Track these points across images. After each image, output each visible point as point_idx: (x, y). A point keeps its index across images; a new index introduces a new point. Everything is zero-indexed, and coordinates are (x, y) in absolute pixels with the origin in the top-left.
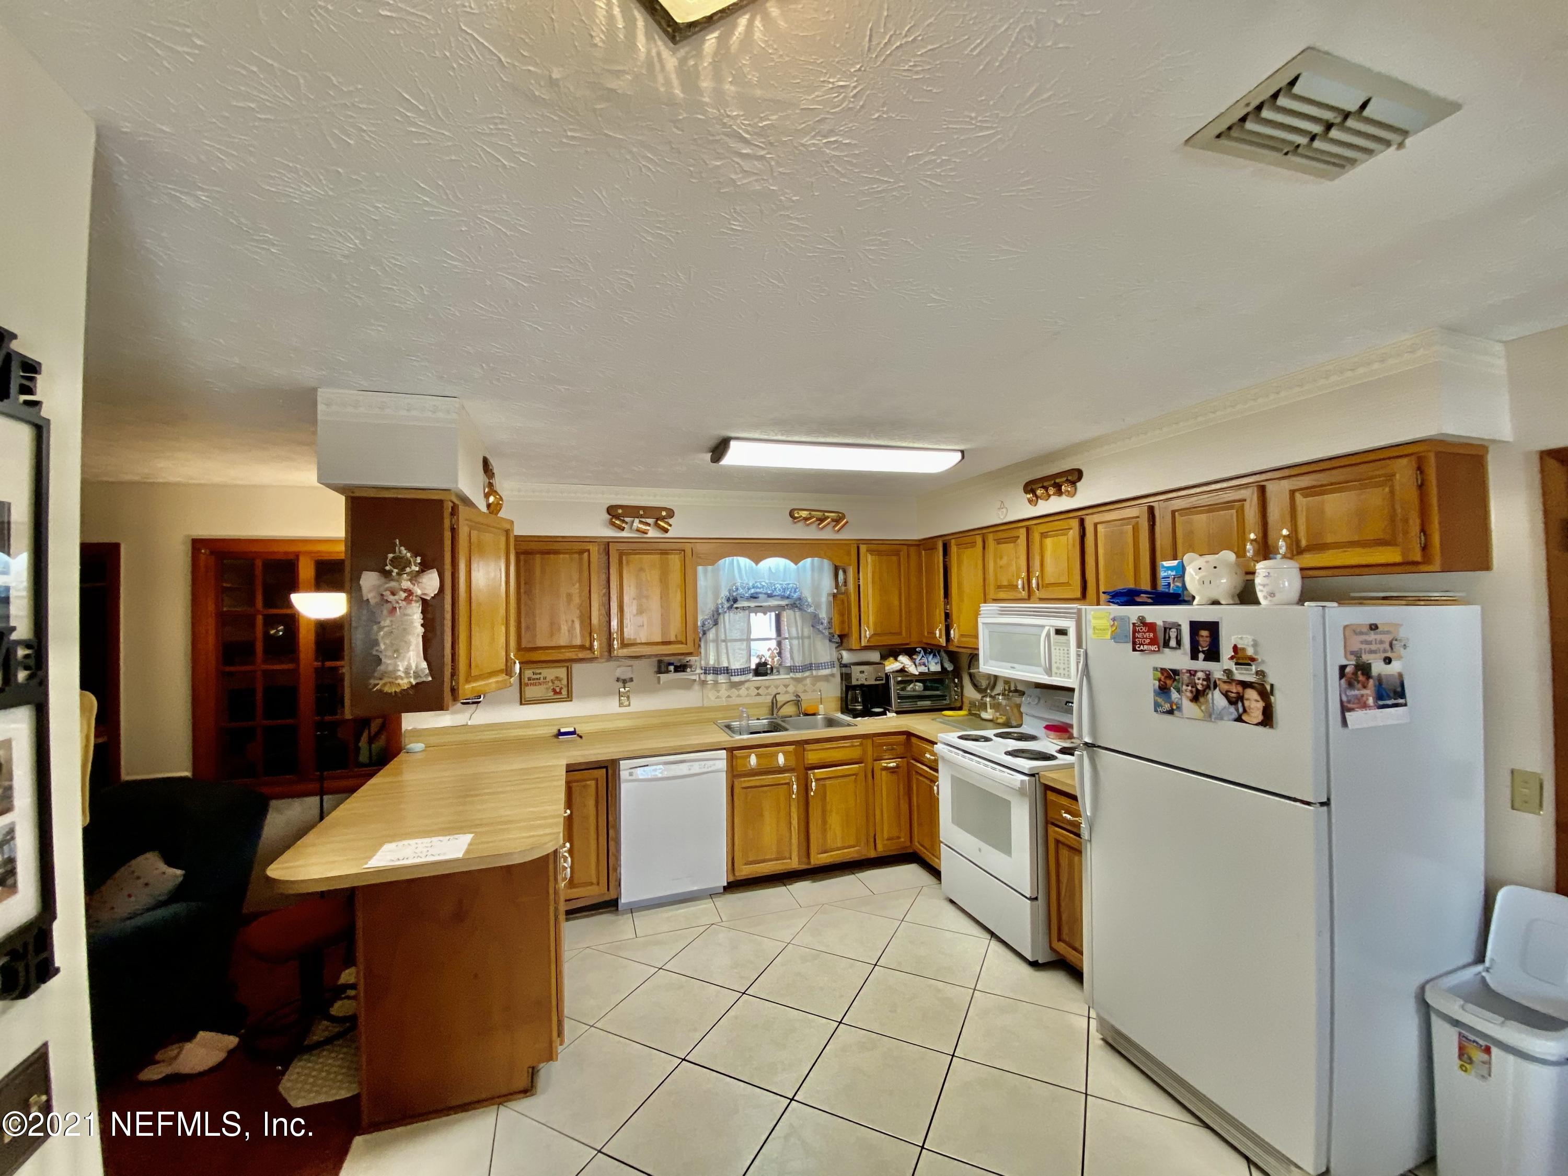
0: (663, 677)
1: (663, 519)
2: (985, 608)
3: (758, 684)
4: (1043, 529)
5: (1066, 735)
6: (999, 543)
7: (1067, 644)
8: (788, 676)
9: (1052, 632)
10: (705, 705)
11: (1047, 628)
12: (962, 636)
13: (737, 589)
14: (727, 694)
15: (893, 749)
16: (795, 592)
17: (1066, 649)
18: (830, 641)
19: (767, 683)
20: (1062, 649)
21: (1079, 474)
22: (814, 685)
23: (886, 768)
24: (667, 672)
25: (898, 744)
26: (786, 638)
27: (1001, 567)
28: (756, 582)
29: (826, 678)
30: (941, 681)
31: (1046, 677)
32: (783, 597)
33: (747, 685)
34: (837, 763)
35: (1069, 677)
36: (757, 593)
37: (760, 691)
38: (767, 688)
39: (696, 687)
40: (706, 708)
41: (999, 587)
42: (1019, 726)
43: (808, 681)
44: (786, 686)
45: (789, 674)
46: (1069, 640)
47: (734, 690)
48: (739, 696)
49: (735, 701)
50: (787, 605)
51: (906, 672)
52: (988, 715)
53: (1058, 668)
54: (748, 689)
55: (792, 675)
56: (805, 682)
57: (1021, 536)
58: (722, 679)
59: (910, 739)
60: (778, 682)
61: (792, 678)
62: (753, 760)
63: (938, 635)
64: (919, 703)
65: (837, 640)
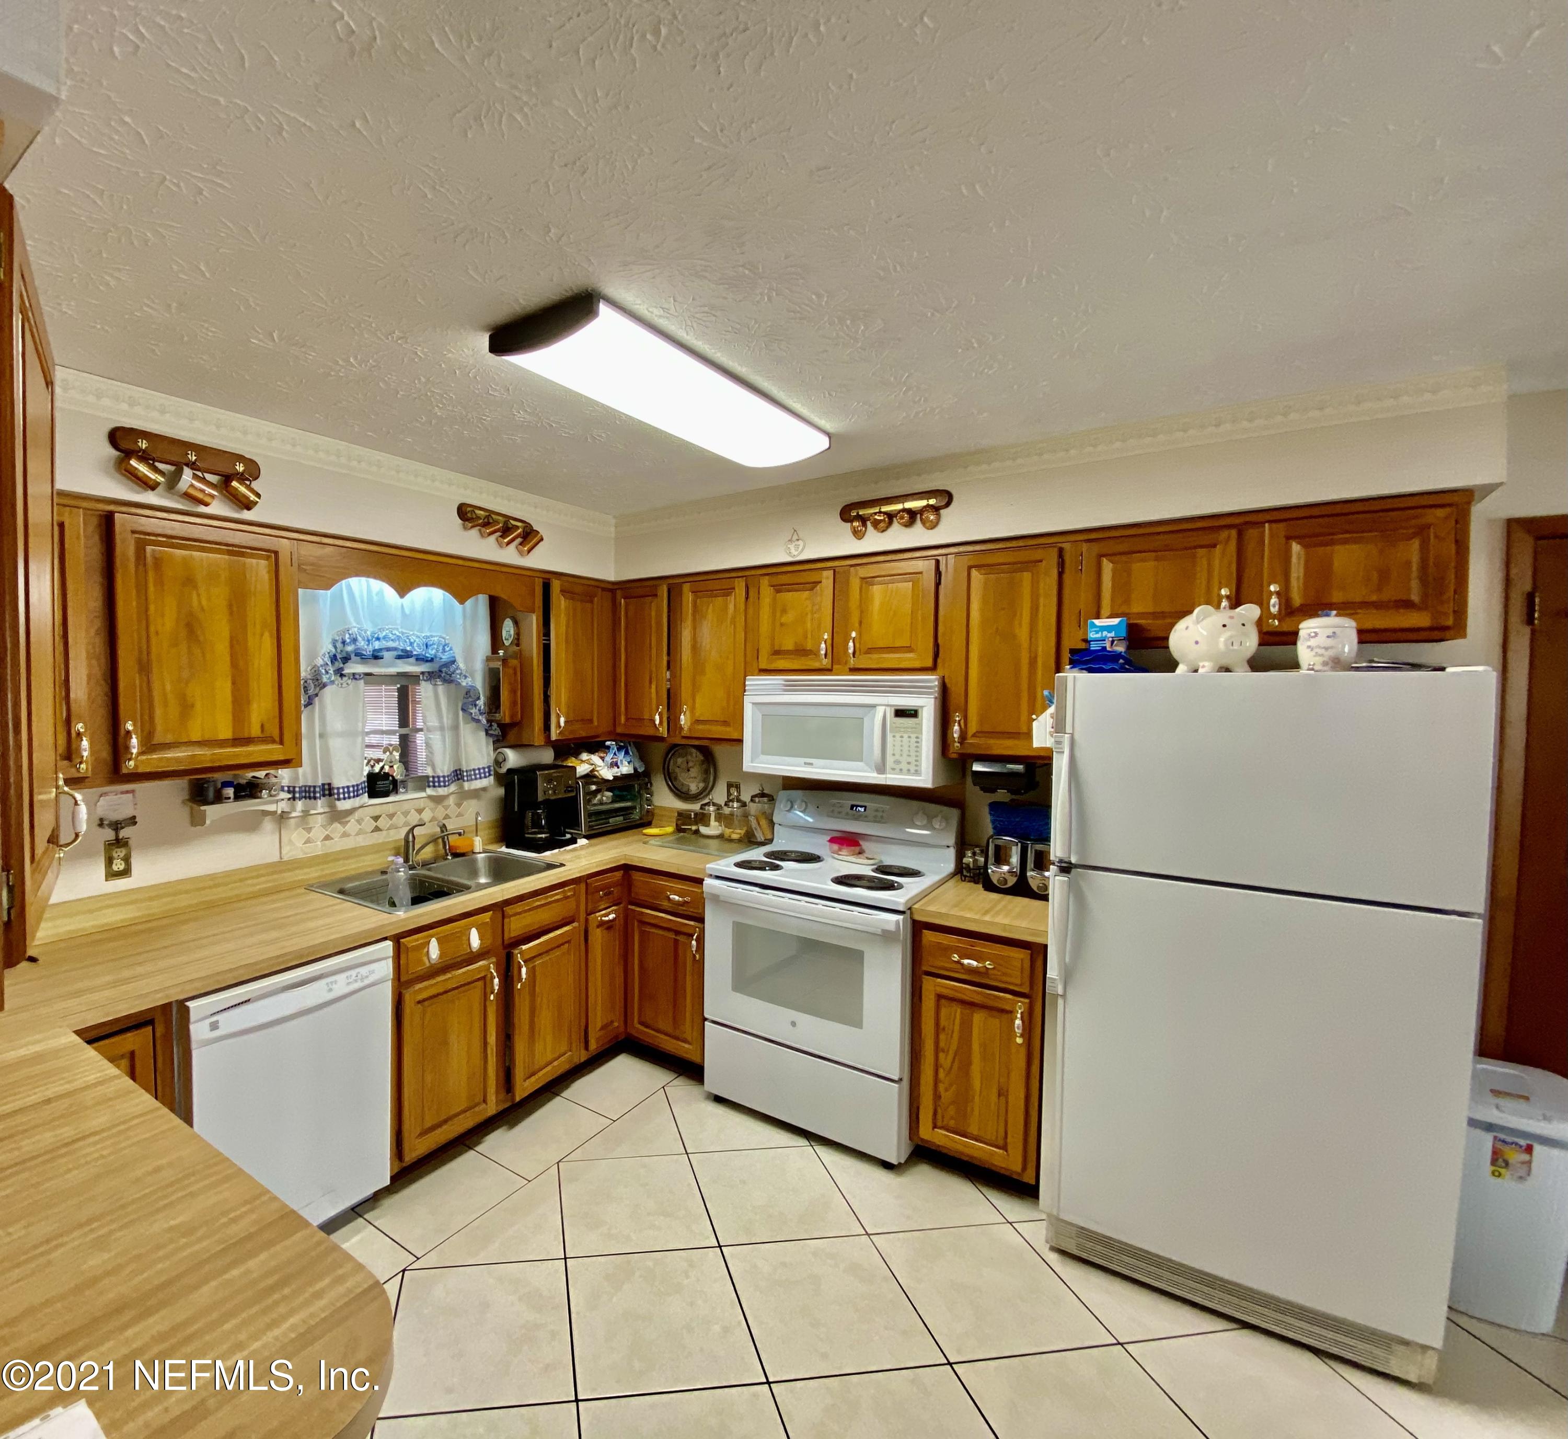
0: (212, 812)
1: (241, 478)
2: (753, 682)
3: (376, 811)
4: (864, 572)
5: (857, 849)
6: (778, 591)
7: (918, 729)
8: (423, 794)
9: (890, 713)
10: (285, 858)
11: (880, 711)
12: (698, 722)
13: (354, 640)
14: (324, 833)
15: (610, 893)
16: (444, 651)
17: (913, 736)
18: (487, 734)
19: (391, 809)
20: (906, 736)
21: (947, 497)
22: (459, 805)
23: (602, 924)
24: (219, 798)
25: (615, 884)
26: (421, 730)
27: (782, 625)
28: (381, 630)
29: (476, 794)
30: (629, 788)
31: (875, 775)
32: (421, 659)
33: (357, 815)
34: (551, 926)
35: (917, 773)
36: (380, 650)
37: (380, 823)
38: (391, 816)
39: (268, 825)
40: (288, 862)
41: (777, 653)
42: (770, 841)
43: (451, 801)
44: (420, 811)
45: (423, 790)
46: (921, 724)
47: (336, 825)
48: (345, 835)
49: (338, 844)
50: (423, 673)
51: (595, 777)
52: (713, 828)
53: (897, 762)
54: (359, 822)
55: (430, 791)
56: (446, 803)
57: (824, 581)
58: (320, 805)
59: (630, 876)
60: (406, 806)
61: (430, 797)
62: (434, 950)
63: (657, 722)
64: (611, 820)
65: (496, 733)
